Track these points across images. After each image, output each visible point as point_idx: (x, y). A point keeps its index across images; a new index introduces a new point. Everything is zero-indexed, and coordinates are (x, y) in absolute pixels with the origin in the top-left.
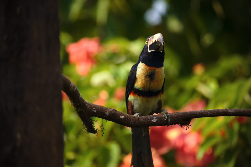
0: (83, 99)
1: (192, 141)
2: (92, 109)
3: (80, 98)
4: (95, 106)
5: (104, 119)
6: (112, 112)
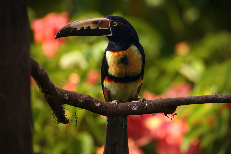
2: (63, 95)
3: (49, 82)
4: (67, 92)
5: (77, 107)
6: (87, 99)
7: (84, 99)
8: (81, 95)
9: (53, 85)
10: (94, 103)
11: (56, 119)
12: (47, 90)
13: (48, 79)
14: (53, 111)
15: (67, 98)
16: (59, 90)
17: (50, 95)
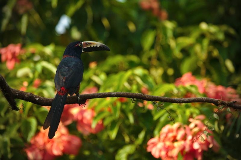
0: (9, 86)
1: (88, 115)
2: (15, 93)
3: (6, 85)
4: (18, 91)
5: (24, 100)
6: (30, 95)
7: (29, 95)
8: (26, 93)
9: (9, 87)
10: (34, 98)
11: (11, 107)
12: (5, 90)
13: (6, 83)
14: (9, 103)
15: (18, 95)
16: (13, 90)
17: (7, 93)
